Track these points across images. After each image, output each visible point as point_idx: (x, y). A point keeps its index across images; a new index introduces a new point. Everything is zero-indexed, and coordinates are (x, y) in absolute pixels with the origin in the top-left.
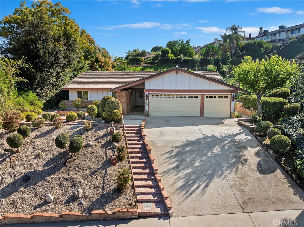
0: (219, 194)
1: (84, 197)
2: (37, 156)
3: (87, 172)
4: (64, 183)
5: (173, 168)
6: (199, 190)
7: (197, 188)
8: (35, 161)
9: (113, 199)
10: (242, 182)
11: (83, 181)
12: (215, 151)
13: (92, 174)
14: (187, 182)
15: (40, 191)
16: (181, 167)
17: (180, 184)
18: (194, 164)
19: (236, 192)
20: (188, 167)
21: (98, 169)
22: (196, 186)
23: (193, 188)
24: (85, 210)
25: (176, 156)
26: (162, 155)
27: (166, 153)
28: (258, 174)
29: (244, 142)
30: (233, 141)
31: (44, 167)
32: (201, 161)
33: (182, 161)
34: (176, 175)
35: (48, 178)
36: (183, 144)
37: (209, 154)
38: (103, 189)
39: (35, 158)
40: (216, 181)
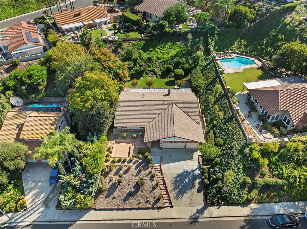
0: (185, 200)
1: (150, 201)
2: (129, 184)
3: (148, 192)
4: (143, 196)
5: (173, 189)
6: (180, 198)
7: (180, 197)
8: (129, 187)
9: (158, 202)
10: (192, 196)
11: (148, 196)
12: (186, 180)
13: (150, 193)
14: (177, 195)
15: (136, 199)
16: (176, 188)
17: (175, 196)
18: (179, 187)
19: (189, 200)
20: (177, 189)
21: (151, 191)
22: (179, 196)
23: (179, 198)
24: (152, 205)
25: (174, 183)
26: (170, 182)
27: (171, 181)
28: (197, 193)
29: (197, 175)
30: (193, 175)
31: (133, 189)
32: (182, 185)
33: (176, 186)
34: (174, 192)
35: (137, 194)
36: (176, 176)
37: (185, 182)
38: (154, 198)
39: (128, 185)
40: (185, 194)
